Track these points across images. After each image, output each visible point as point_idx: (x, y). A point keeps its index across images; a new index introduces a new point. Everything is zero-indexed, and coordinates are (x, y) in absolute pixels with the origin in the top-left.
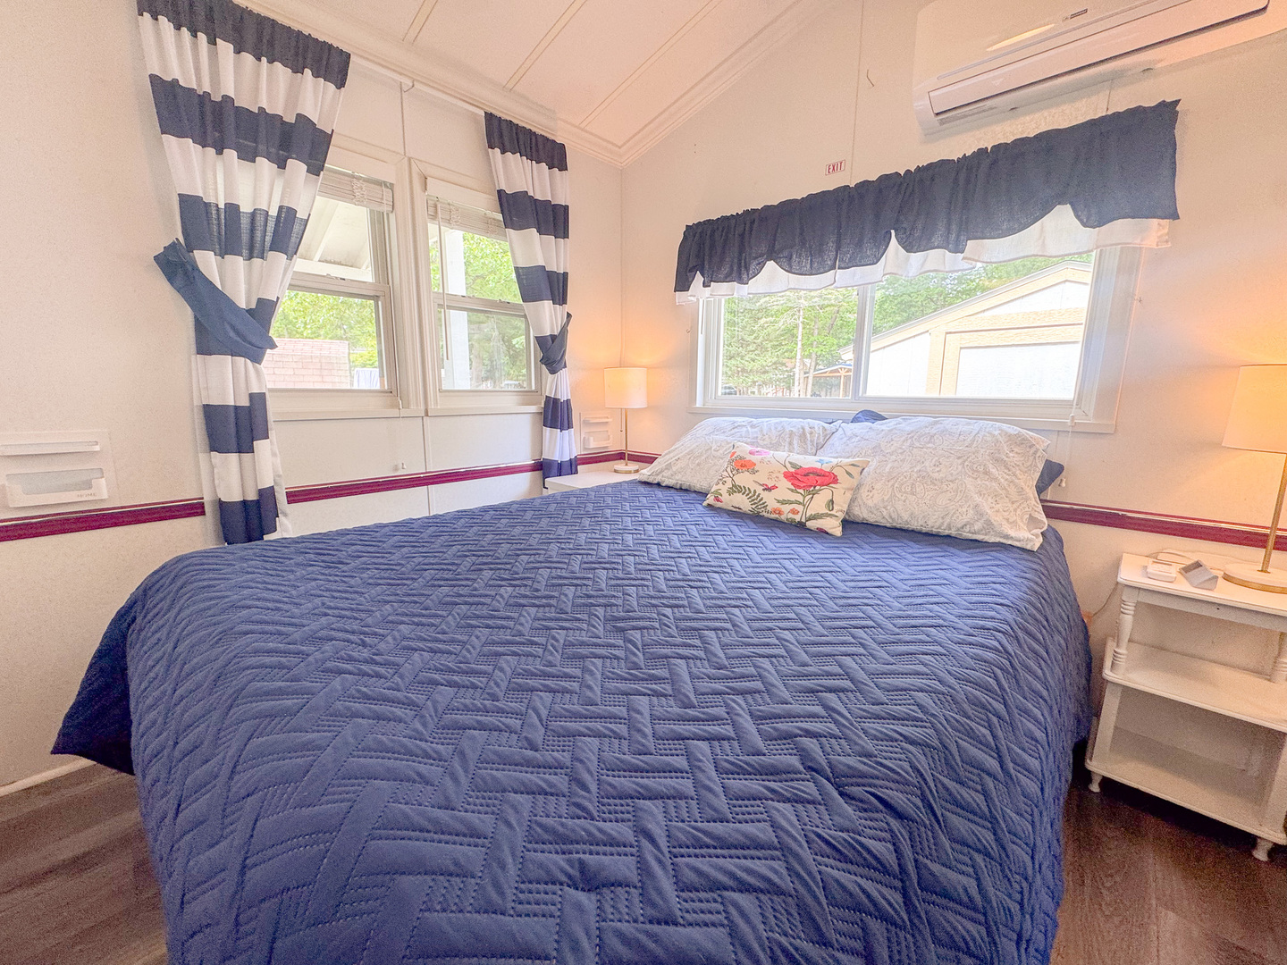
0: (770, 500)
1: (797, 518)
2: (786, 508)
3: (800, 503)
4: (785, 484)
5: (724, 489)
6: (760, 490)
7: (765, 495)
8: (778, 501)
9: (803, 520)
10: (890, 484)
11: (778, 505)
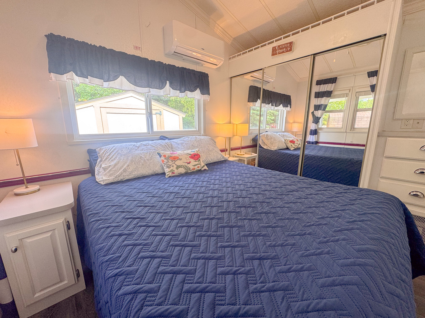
0: (191, 166)
1: (199, 169)
2: (196, 167)
3: (199, 164)
4: (192, 160)
5: (174, 168)
6: (186, 164)
7: (188, 165)
8: (193, 166)
9: (201, 169)
10: (204, 153)
11: (194, 167)
